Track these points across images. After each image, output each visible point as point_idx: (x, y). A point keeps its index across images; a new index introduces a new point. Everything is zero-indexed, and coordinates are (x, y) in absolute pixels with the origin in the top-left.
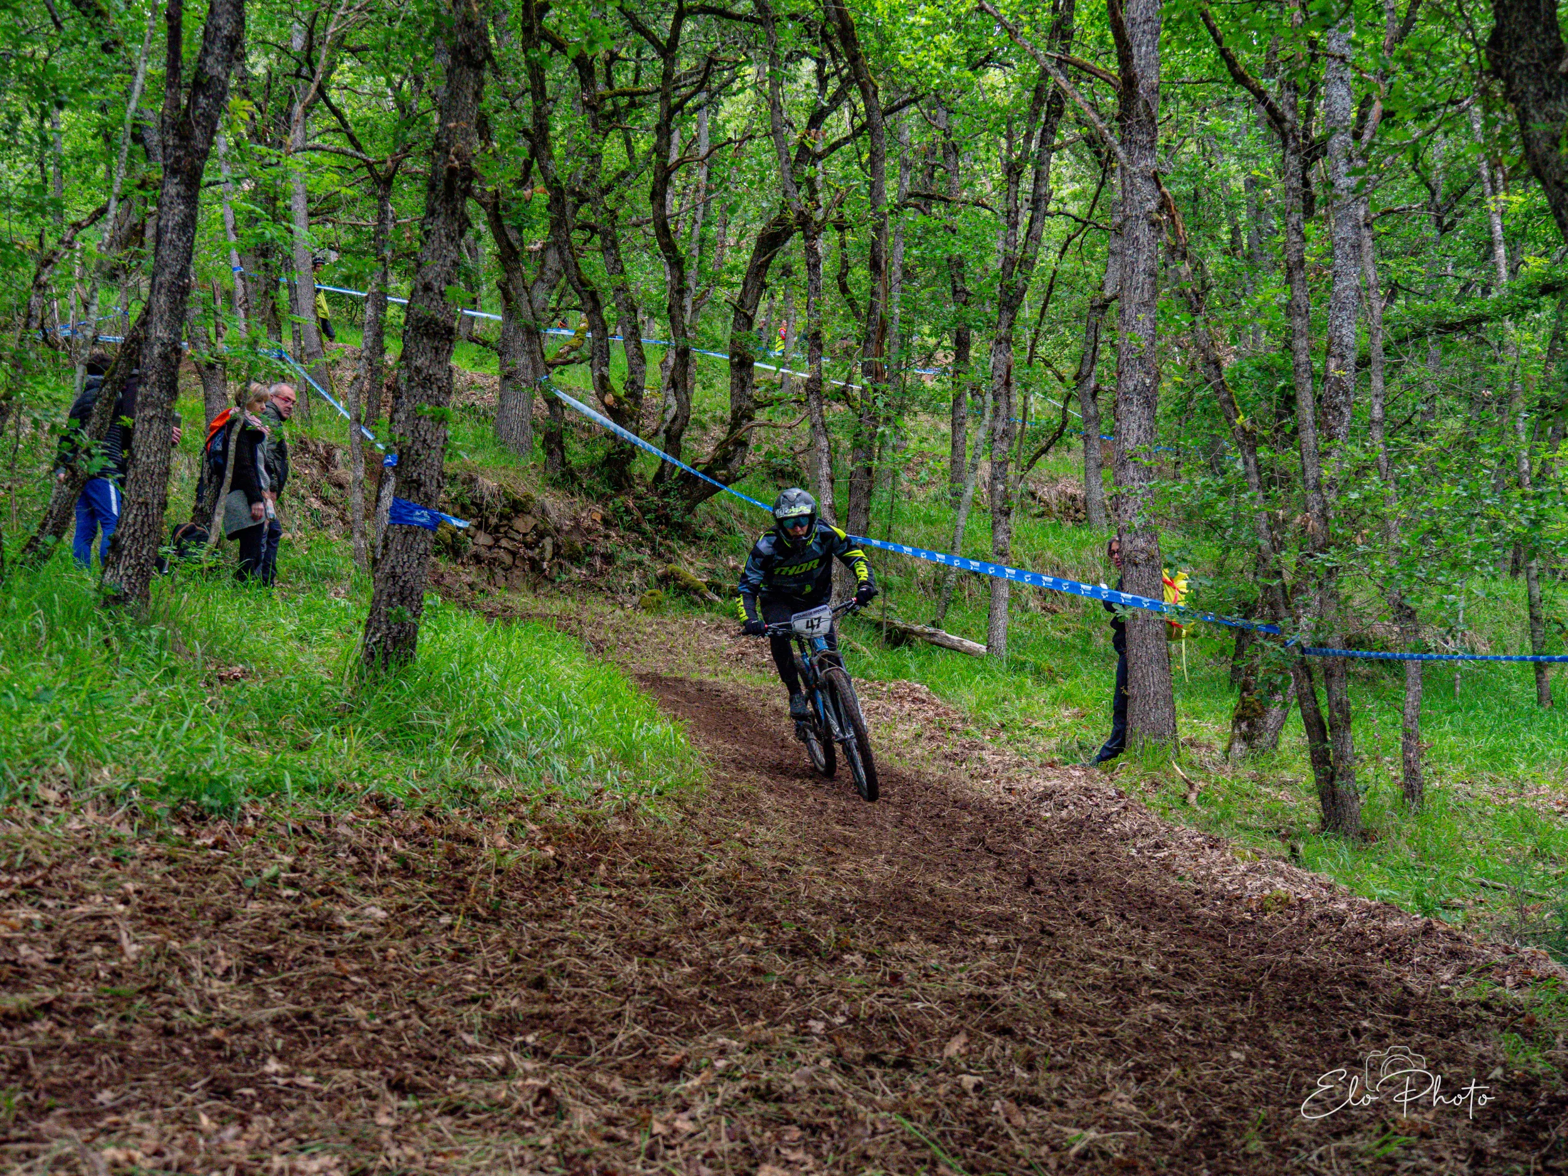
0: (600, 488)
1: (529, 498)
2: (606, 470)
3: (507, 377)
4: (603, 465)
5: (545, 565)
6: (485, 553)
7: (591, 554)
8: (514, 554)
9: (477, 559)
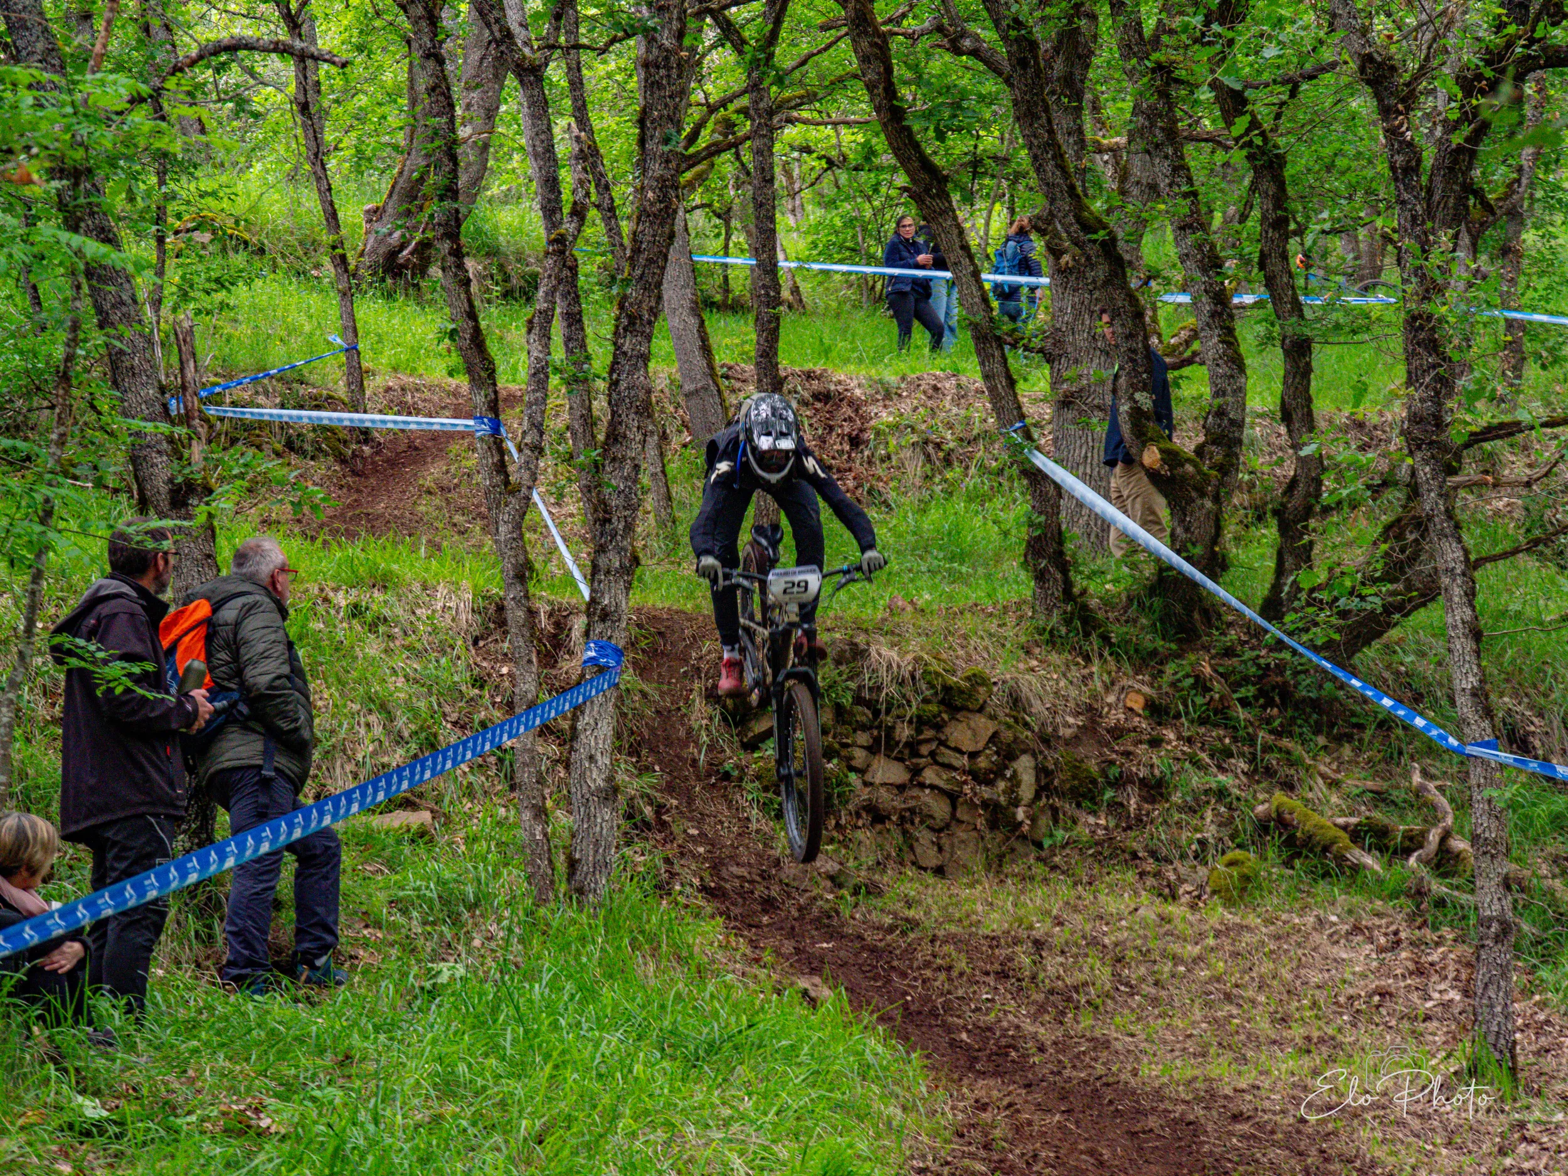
0: (1151, 641)
1: (977, 680)
2: (1157, 602)
3: (1065, 403)
4: (1152, 591)
5: (1020, 813)
6: (886, 799)
7: (1119, 783)
8: (953, 798)
9: (877, 816)
